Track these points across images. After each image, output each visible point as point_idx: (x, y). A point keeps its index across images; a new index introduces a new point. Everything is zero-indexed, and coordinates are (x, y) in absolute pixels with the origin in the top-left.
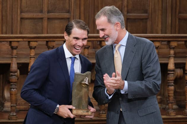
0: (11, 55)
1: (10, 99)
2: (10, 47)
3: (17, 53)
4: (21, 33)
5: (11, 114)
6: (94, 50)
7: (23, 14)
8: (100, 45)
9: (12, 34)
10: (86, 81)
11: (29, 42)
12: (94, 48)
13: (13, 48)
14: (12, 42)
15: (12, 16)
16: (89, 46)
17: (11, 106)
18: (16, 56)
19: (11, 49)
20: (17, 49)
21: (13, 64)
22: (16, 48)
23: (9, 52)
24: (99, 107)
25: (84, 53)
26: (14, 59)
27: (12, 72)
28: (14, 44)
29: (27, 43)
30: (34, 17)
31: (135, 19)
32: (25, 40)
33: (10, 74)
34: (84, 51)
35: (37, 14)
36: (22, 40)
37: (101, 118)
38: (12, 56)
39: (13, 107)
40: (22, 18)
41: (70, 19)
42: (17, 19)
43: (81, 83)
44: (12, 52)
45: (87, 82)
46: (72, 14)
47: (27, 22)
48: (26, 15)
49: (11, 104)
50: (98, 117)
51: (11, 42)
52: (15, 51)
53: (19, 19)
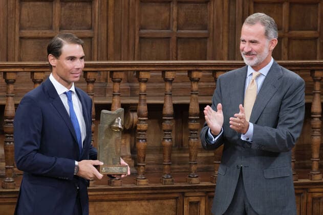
0: (5, 92)
1: (4, 157)
2: (4, 80)
3: (14, 90)
4: (20, 60)
5: (6, 180)
6: (128, 84)
7: (23, 31)
8: (137, 77)
9: (7, 61)
10: (118, 124)
11: (32, 73)
12: (128, 82)
13: (8, 82)
14: (7, 73)
15: (7, 34)
16: (121, 79)
17: (6, 168)
18: (12, 93)
19: (5, 83)
20: (15, 84)
21: (8, 105)
22: (13, 82)
23: (3, 88)
24: (137, 169)
25: (113, 89)
26: (10, 98)
27: (7, 118)
28: (11, 77)
29: (30, 74)
30: (40, 35)
31: (189, 38)
32: (26, 70)
33: (5, 121)
34: (113, 86)
35: (45, 31)
36: (22, 70)
37: (139, 185)
38: (7, 94)
39: (9, 170)
40: (21, 38)
41: (93, 39)
42: (15, 39)
43: (110, 127)
44: (8, 89)
45: (120, 124)
46: (96, 32)
47: (29, 43)
48: (27, 33)
49: (6, 165)
50: (134, 184)
51: (5, 73)
52: (11, 87)
53: (17, 39)
